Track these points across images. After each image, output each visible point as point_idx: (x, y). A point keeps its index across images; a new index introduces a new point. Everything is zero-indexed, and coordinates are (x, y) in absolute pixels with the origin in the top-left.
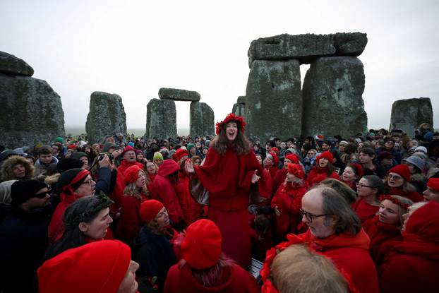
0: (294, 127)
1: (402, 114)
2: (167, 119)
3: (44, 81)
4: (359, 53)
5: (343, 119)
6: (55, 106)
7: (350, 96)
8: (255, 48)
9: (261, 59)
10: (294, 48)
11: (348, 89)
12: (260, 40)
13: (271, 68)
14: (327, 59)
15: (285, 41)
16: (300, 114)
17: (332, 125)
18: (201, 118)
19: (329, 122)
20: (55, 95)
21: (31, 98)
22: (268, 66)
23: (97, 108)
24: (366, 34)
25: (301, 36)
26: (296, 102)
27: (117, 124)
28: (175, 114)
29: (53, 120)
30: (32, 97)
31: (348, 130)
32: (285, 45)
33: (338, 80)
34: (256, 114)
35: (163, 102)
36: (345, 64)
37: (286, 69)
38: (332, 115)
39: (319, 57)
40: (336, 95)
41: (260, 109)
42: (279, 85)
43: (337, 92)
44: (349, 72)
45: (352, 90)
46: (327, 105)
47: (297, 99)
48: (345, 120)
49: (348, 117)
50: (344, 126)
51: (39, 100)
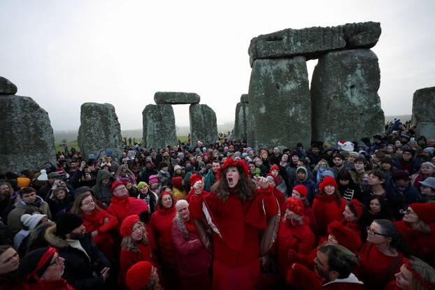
0: (303, 131)
1: (424, 104)
2: (165, 126)
3: (29, 98)
4: (373, 45)
5: (356, 119)
6: (43, 124)
7: (364, 93)
8: (256, 46)
9: (263, 58)
10: (299, 44)
11: (361, 85)
12: (261, 37)
13: (274, 68)
14: (336, 54)
15: (289, 36)
16: (310, 116)
17: (344, 126)
18: (202, 122)
19: (342, 124)
20: (42, 111)
21: (16, 118)
22: (272, 65)
23: (88, 121)
24: (379, 24)
25: (306, 30)
26: (304, 103)
27: (111, 136)
28: (174, 119)
29: (42, 139)
30: (17, 116)
31: (364, 131)
32: (288, 41)
33: (350, 76)
34: (261, 118)
35: (159, 107)
36: (356, 58)
37: (291, 67)
38: (345, 115)
39: (327, 52)
40: (348, 93)
41: (265, 114)
42: (285, 85)
43: (349, 90)
44: (362, 67)
45: (366, 86)
46: (338, 105)
47: (305, 100)
48: (359, 121)
49: (363, 117)
50: (359, 126)
51: (25, 118)
